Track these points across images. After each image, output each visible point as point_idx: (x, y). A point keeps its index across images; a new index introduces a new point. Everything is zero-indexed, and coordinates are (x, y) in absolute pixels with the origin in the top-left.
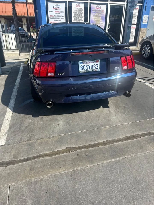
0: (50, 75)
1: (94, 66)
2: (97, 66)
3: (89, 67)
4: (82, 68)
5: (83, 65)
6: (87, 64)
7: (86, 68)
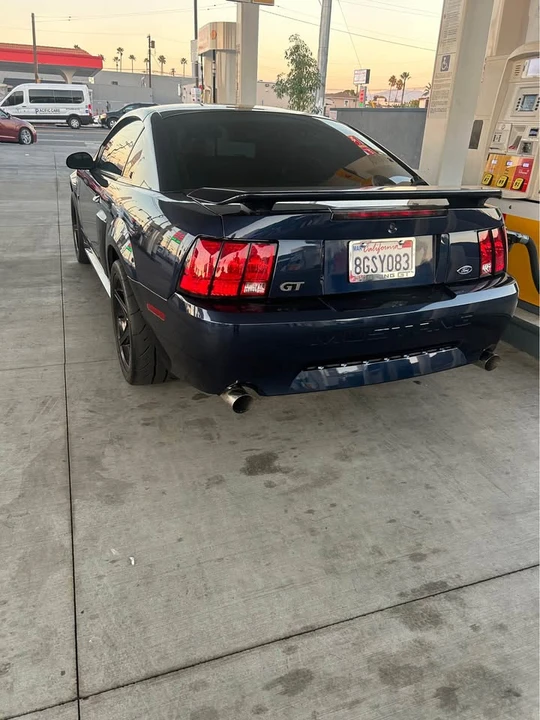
0: (249, 288)
1: (398, 259)
2: (407, 262)
3: (382, 262)
4: (359, 266)
5: (361, 254)
6: (375, 253)
7: (372, 267)
